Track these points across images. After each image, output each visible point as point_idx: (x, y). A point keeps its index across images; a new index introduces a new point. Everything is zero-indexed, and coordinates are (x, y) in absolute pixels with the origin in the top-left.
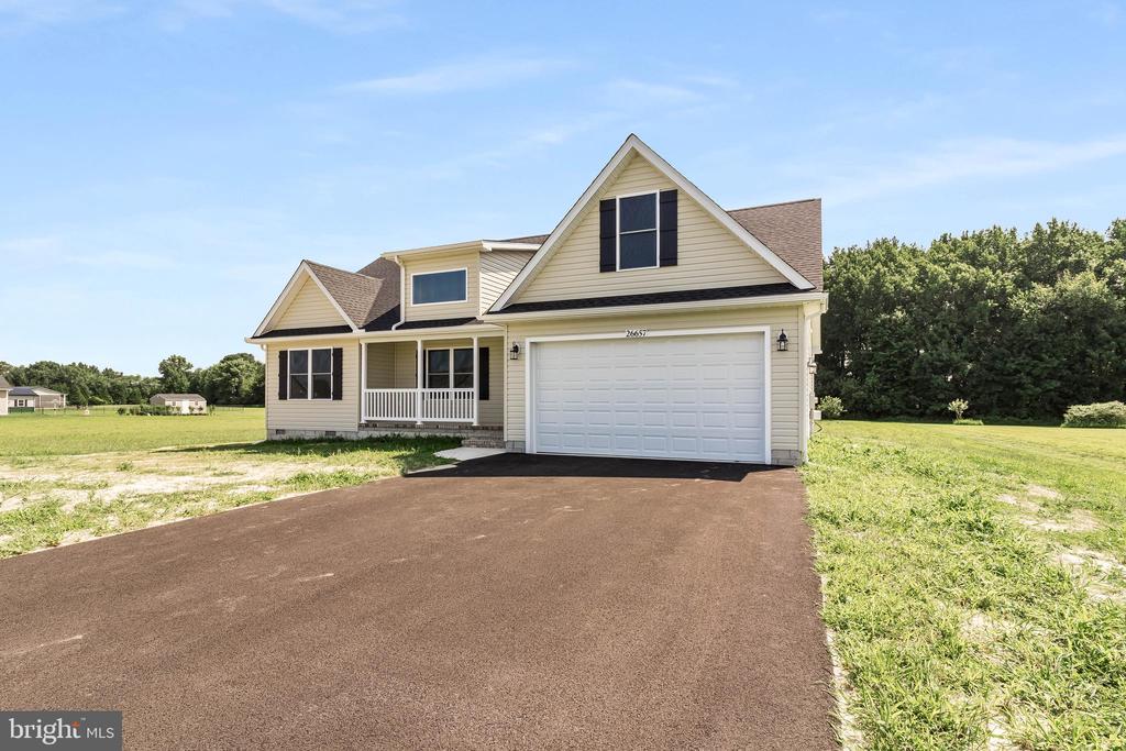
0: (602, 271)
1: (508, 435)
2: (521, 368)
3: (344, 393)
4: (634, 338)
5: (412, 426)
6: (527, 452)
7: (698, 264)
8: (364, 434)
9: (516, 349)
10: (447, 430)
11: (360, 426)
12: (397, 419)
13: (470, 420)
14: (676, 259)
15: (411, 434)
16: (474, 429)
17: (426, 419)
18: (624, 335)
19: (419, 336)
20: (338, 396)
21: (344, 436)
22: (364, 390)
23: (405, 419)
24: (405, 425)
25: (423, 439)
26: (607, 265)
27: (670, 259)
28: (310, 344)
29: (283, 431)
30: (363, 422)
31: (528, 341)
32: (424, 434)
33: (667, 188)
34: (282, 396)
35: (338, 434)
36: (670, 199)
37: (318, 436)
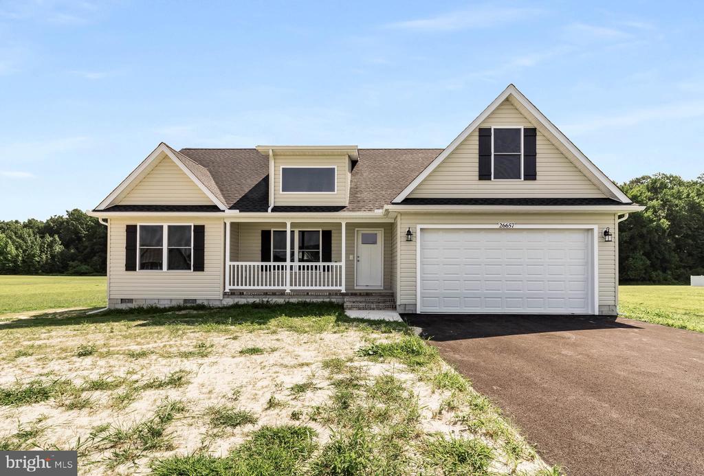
0: (480, 179)
1: (400, 300)
2: (413, 248)
3: (206, 265)
4: (505, 229)
5: (282, 293)
6: (418, 312)
7: (550, 181)
8: (229, 301)
9: (409, 233)
10: (317, 296)
11: (225, 294)
12: (264, 287)
13: (338, 288)
14: (536, 175)
15: (281, 301)
16: (343, 295)
17: (294, 288)
18: (497, 226)
19: (288, 219)
20: (200, 267)
21: (206, 303)
22: (228, 263)
23: (272, 288)
24: (274, 293)
25: (293, 304)
26: (484, 175)
27: (531, 175)
28: (165, 221)
29: (131, 301)
30: (227, 290)
31: (419, 227)
32: (293, 300)
33: (529, 126)
34: (130, 266)
35: (198, 302)
36: (531, 134)
37: (174, 304)
